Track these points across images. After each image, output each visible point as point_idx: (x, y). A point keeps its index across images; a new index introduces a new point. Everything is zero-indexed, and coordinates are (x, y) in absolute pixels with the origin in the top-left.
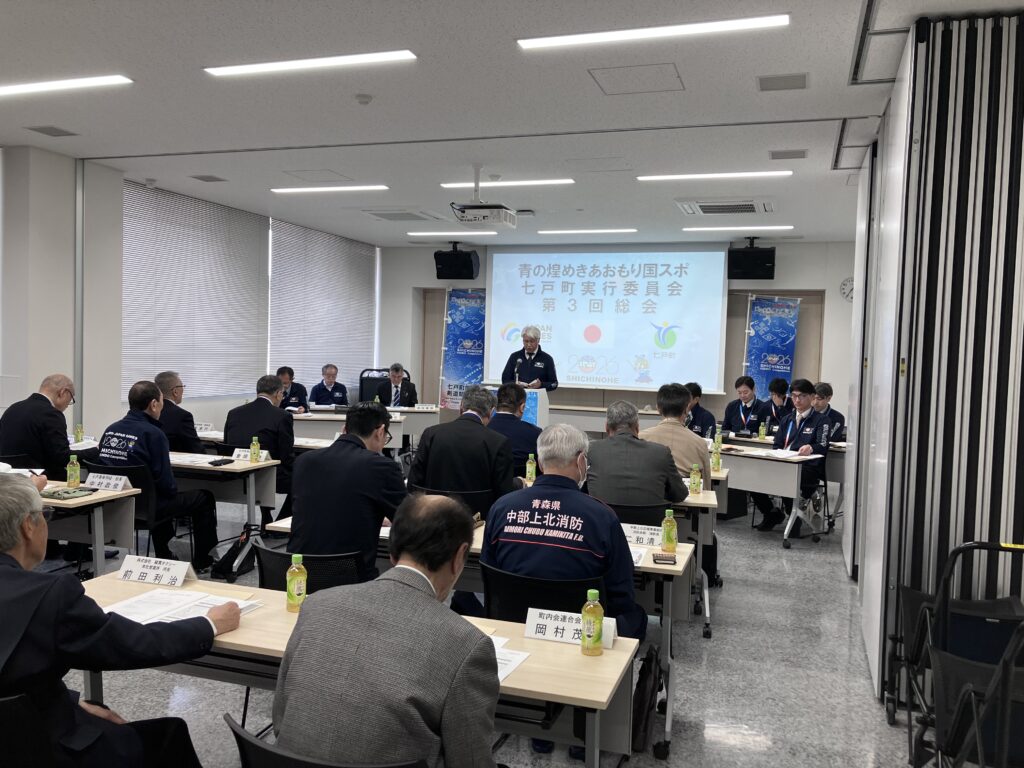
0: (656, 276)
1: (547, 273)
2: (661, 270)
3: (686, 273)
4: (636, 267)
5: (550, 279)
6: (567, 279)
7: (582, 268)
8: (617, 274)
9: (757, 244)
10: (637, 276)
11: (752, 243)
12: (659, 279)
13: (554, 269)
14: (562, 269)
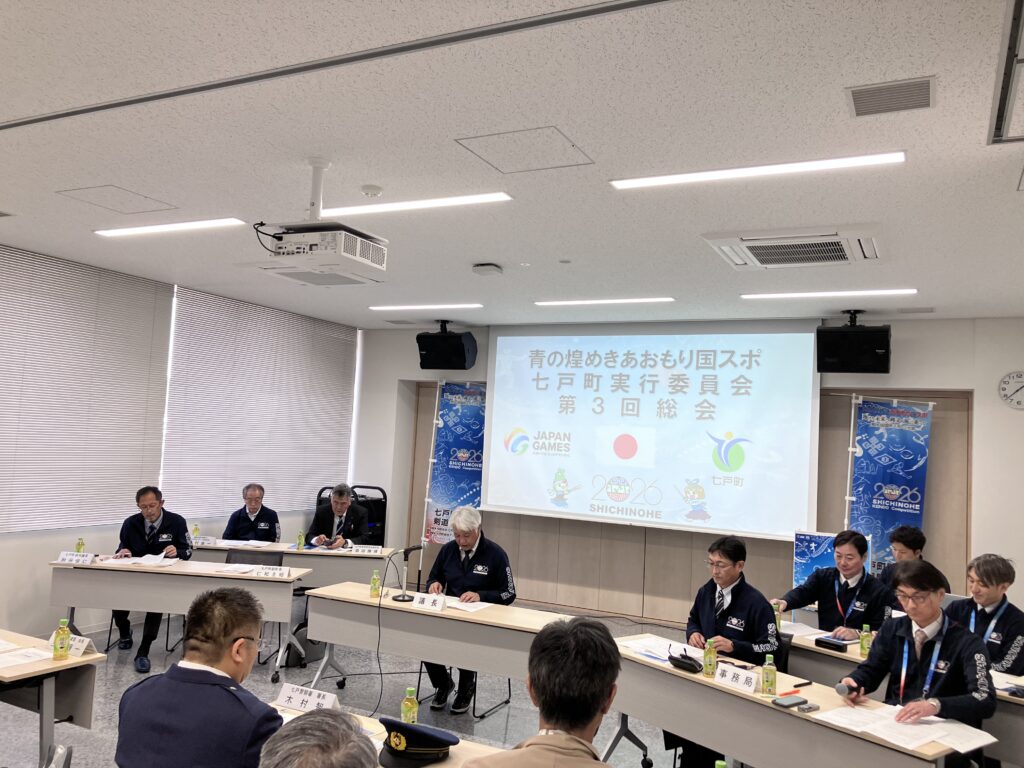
0: (714, 368)
1: (565, 361)
2: (721, 358)
3: (758, 364)
4: (686, 355)
5: (570, 370)
6: (591, 370)
7: (612, 355)
8: (660, 363)
9: (861, 320)
10: (686, 367)
11: (853, 319)
12: (718, 371)
13: (574, 357)
14: (585, 357)
